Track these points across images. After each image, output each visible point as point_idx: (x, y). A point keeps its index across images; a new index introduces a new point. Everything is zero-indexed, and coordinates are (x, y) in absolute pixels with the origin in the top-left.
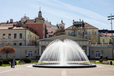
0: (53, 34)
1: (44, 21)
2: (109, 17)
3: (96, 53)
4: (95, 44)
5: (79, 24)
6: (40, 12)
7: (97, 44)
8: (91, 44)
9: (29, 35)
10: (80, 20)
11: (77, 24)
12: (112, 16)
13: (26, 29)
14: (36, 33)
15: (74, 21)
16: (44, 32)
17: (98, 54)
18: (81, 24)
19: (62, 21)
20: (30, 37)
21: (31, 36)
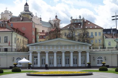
0: (45, 34)
1: (32, 16)
2: (113, 17)
3: (98, 59)
4: (98, 48)
5: (79, 22)
6: (26, 4)
7: (100, 48)
8: (93, 48)
9: (16, 38)
10: (80, 17)
11: (76, 22)
12: (116, 16)
13: (13, 31)
14: (23, 34)
15: (71, 18)
16: (34, 33)
17: (101, 60)
18: (82, 22)
19: (56, 16)
20: (18, 41)
21: (18, 39)
